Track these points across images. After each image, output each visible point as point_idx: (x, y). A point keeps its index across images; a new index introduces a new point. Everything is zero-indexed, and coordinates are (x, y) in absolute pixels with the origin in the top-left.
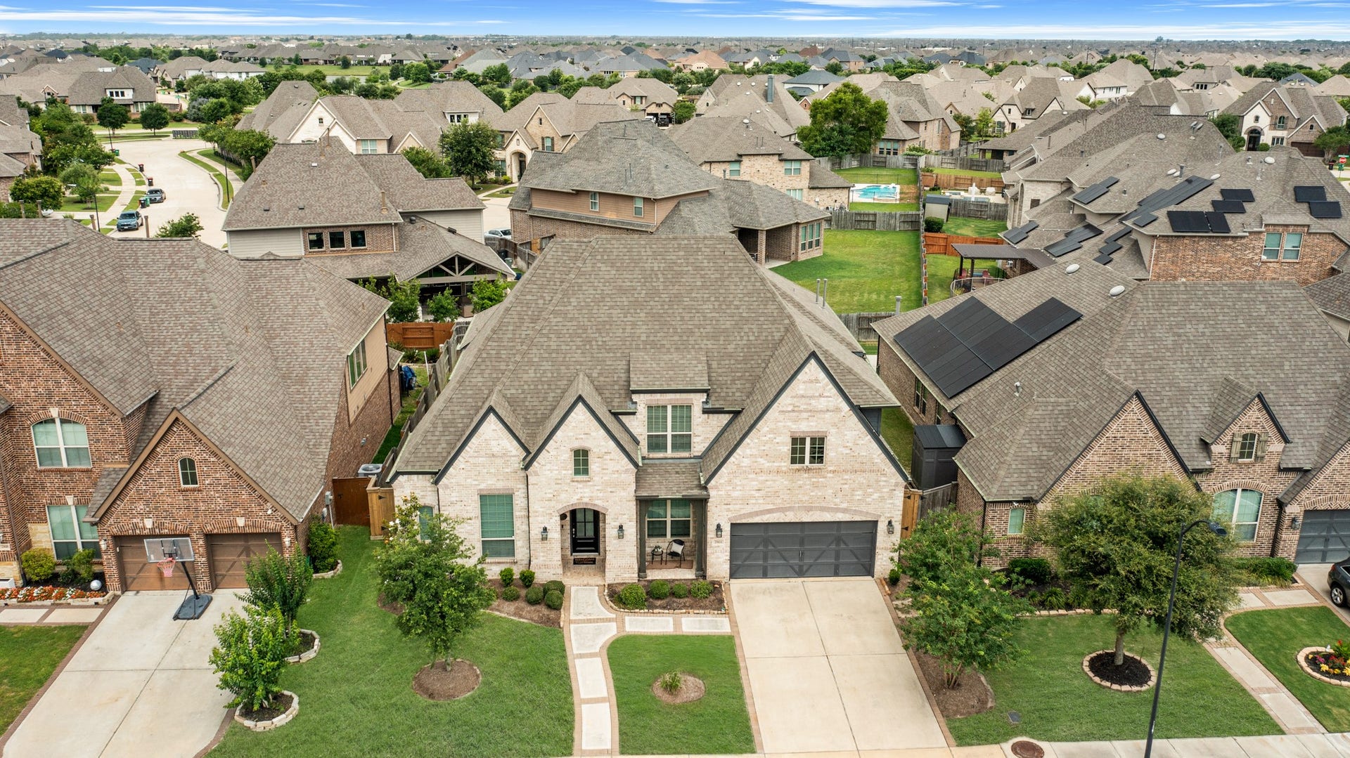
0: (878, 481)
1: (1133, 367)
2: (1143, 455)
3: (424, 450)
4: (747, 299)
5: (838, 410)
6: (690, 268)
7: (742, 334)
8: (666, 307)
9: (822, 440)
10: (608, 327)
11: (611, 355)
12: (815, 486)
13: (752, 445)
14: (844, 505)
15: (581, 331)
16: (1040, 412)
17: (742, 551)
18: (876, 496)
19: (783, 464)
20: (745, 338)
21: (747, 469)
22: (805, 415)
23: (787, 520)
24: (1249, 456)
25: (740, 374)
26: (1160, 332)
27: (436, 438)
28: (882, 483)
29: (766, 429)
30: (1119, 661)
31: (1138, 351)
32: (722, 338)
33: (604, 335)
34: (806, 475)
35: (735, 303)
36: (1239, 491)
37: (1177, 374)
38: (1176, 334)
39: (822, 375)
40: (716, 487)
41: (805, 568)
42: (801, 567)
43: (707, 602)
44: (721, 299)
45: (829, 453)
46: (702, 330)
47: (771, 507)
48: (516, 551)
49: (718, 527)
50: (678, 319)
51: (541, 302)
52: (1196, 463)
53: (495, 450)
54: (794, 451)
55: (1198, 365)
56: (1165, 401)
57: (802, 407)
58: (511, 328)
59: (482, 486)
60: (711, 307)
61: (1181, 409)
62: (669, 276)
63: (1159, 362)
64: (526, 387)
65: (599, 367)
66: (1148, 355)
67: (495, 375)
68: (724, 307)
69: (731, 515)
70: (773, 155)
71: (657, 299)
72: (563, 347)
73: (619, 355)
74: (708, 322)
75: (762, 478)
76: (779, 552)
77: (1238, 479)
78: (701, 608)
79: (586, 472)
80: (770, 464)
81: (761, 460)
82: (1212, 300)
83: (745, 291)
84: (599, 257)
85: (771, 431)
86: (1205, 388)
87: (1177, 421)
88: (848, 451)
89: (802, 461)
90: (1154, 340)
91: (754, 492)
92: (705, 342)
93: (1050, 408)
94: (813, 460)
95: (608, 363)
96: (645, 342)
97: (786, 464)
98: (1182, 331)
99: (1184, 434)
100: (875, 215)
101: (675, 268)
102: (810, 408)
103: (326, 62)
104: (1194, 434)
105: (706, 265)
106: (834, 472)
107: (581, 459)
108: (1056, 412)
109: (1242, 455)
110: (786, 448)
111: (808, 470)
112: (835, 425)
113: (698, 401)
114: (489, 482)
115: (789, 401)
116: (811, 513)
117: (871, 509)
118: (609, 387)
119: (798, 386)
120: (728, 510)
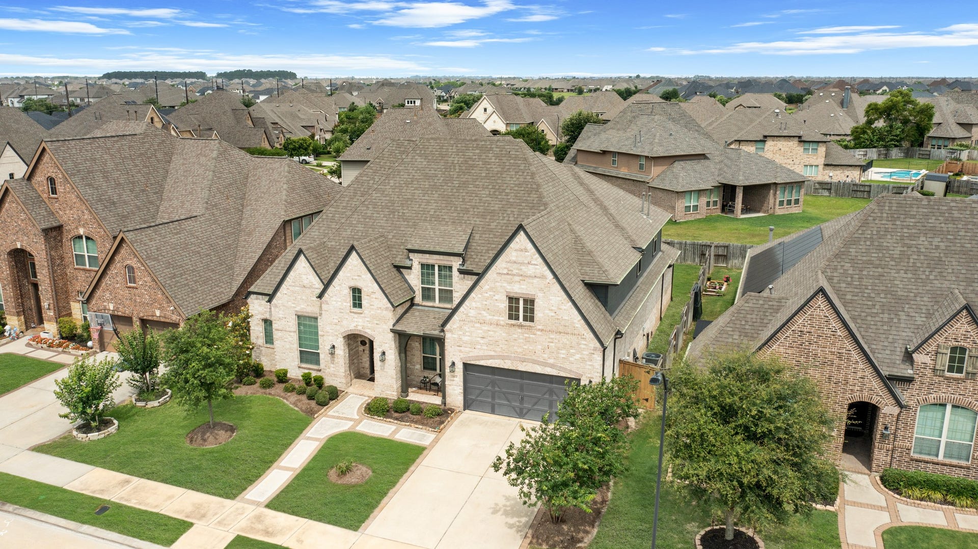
0: (579, 344)
1: (850, 272)
2: (832, 353)
3: (268, 279)
4: (516, 188)
5: (543, 277)
6: (481, 163)
7: (505, 215)
8: (455, 191)
9: (532, 302)
10: (409, 203)
11: (406, 223)
12: (527, 340)
13: (476, 299)
14: (551, 361)
15: (390, 204)
16: (750, 305)
17: (475, 388)
18: (578, 356)
19: (501, 319)
20: (506, 218)
21: (474, 319)
22: (517, 278)
23: (506, 367)
24: (960, 370)
25: (494, 246)
26: (888, 241)
27: (278, 271)
28: (583, 346)
29: (487, 287)
30: (729, 536)
31: (859, 258)
32: (489, 217)
33: (405, 208)
34: (520, 330)
35: (507, 191)
36: (949, 407)
37: (896, 282)
38: (904, 245)
39: (530, 246)
40: (450, 331)
41: (525, 411)
42: (521, 409)
43: (431, 421)
44: (497, 187)
45: (538, 314)
46: (475, 210)
47: (493, 353)
48: (321, 362)
49: (453, 364)
50: (461, 200)
51: (371, 182)
52: (895, 370)
53: (306, 282)
54: (510, 309)
55: (924, 277)
56: (877, 307)
57: (515, 272)
58: (347, 199)
59: (298, 309)
60: (488, 193)
61: (892, 316)
62: (464, 168)
63: (880, 270)
64: (342, 241)
65: (395, 232)
66: (870, 262)
67: (326, 232)
68: (497, 193)
69: (462, 356)
70: (794, 137)
71: (449, 184)
72: (375, 215)
73: (410, 223)
74: (482, 204)
75: (486, 328)
76: (504, 393)
77: (943, 393)
78: (423, 424)
79: (360, 306)
80: (491, 317)
81: (484, 313)
82: (956, 215)
83: (516, 182)
84: (418, 152)
85: (491, 289)
86: (925, 299)
87: (885, 328)
88: (553, 314)
89: (517, 318)
90: (880, 248)
91: (479, 339)
92: (475, 219)
93: (761, 302)
94: (525, 319)
95: (402, 229)
96: (432, 216)
97: (504, 318)
98: (914, 242)
99: (890, 340)
100: (870, 186)
101: (470, 162)
102: (521, 273)
103: (568, 90)
104: (901, 342)
105: (493, 161)
106: (542, 330)
107: (357, 295)
108: (766, 306)
109: (951, 369)
110: (504, 305)
111: (521, 326)
112: (541, 290)
113: (456, 263)
114: (302, 306)
115: (504, 265)
116: (525, 363)
117: (574, 368)
118: (397, 247)
119: (512, 252)
120: (460, 351)
